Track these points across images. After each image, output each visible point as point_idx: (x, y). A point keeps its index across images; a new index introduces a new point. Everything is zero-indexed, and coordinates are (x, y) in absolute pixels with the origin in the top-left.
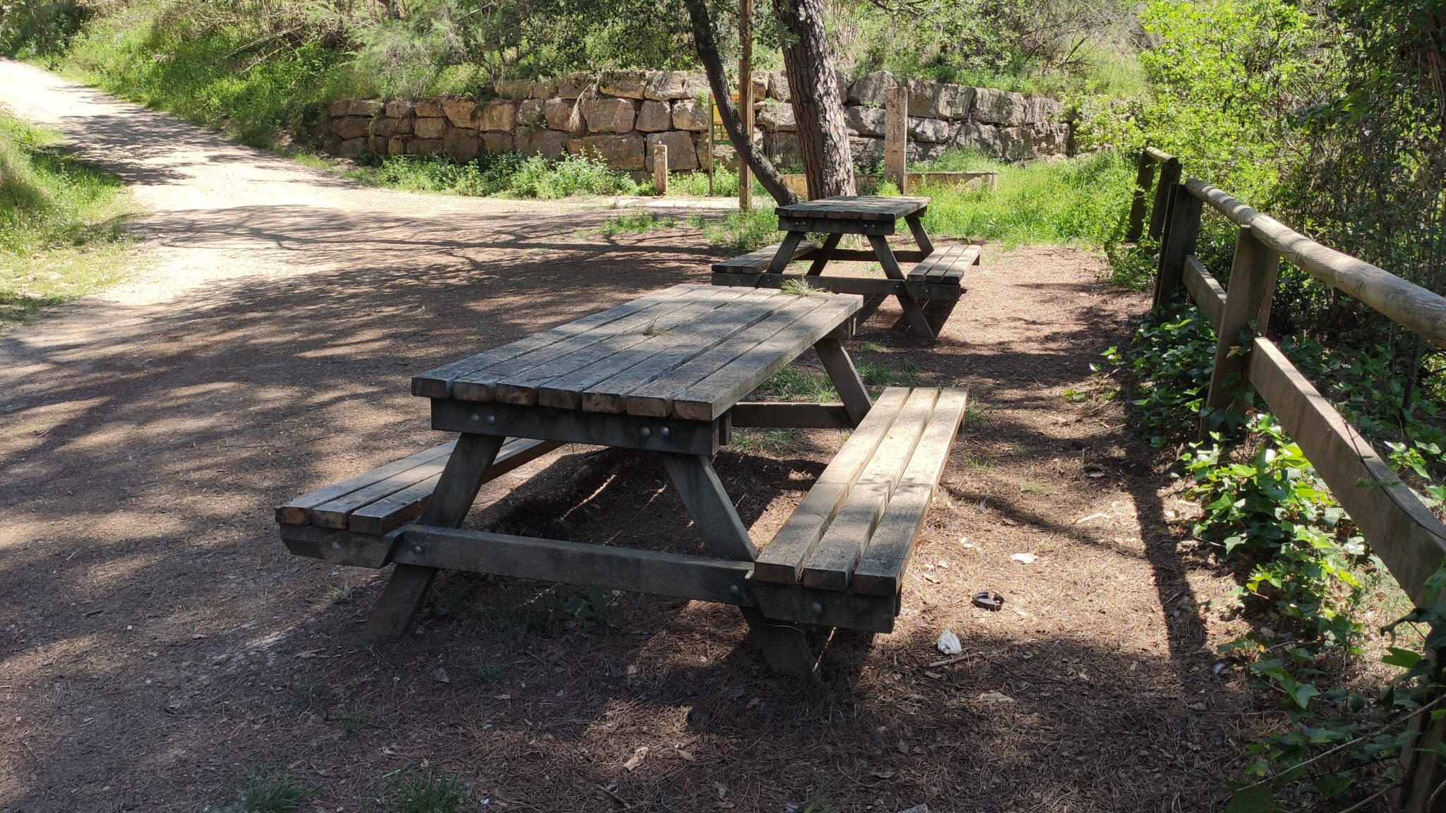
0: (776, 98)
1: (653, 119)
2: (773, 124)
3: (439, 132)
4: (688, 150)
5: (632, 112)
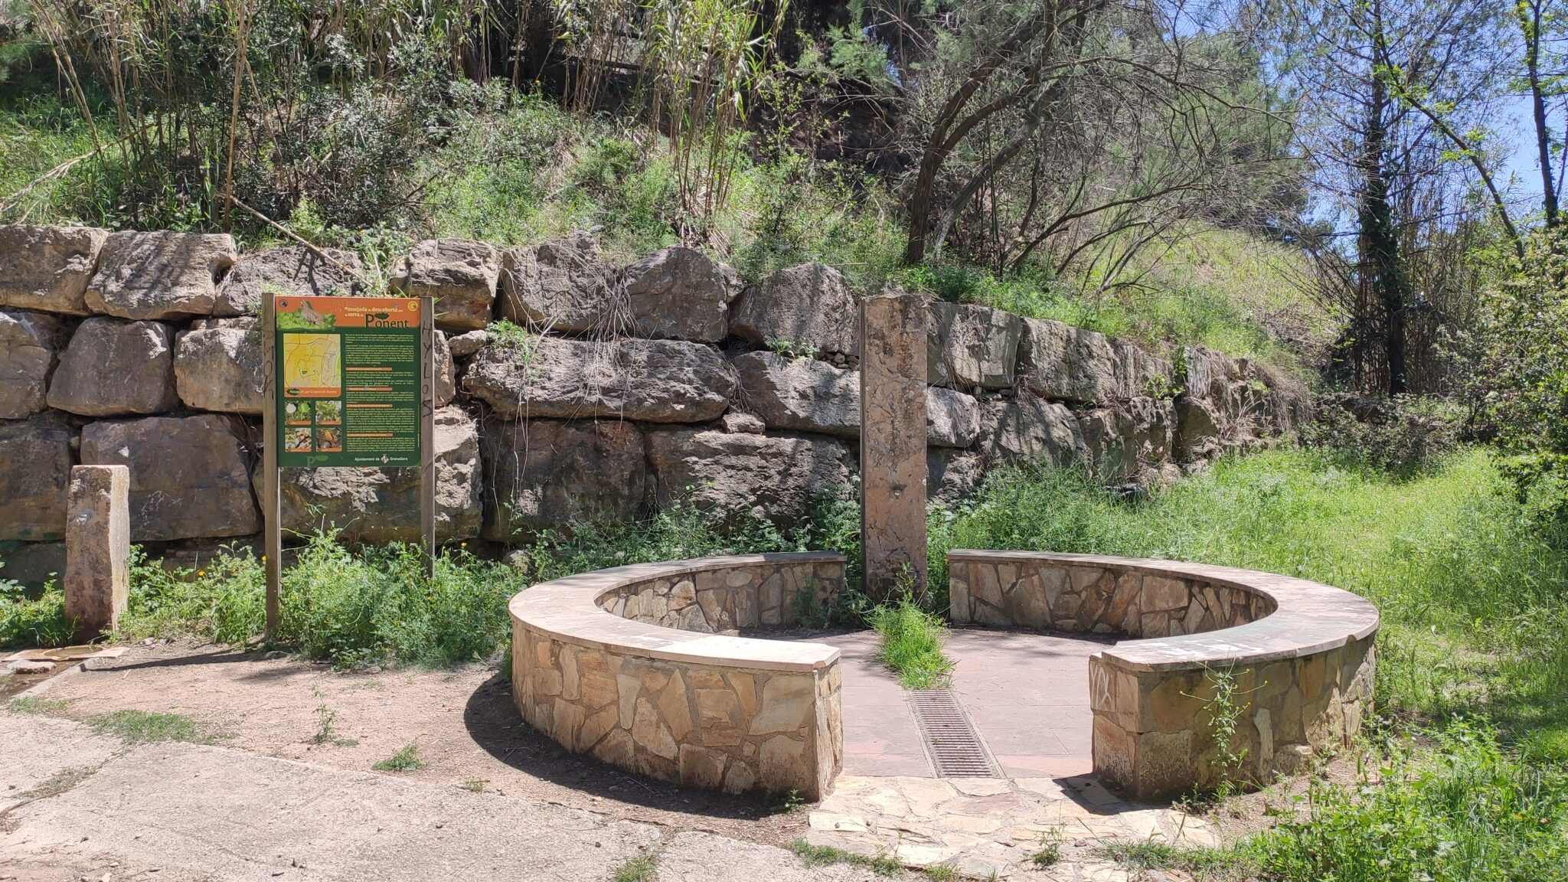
0: (522, 323)
1: (103, 376)
2: (513, 396)
4: (224, 474)
5: (42, 356)
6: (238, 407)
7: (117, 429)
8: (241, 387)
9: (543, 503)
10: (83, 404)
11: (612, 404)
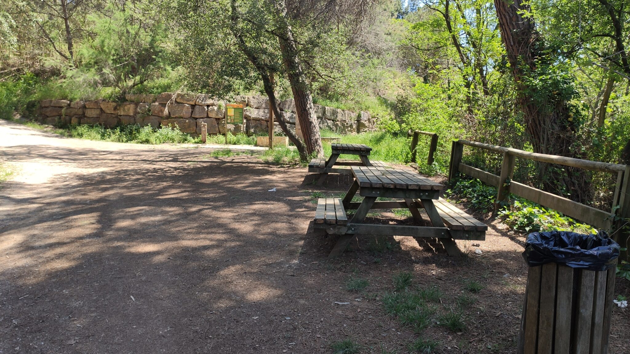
0: (251, 107)
1: (200, 113)
2: (250, 117)
3: (97, 115)
4: (215, 126)
5: (191, 110)
6: (217, 117)
7: (201, 119)
8: (217, 115)
9: (254, 131)
10: (197, 116)
11: (263, 118)
